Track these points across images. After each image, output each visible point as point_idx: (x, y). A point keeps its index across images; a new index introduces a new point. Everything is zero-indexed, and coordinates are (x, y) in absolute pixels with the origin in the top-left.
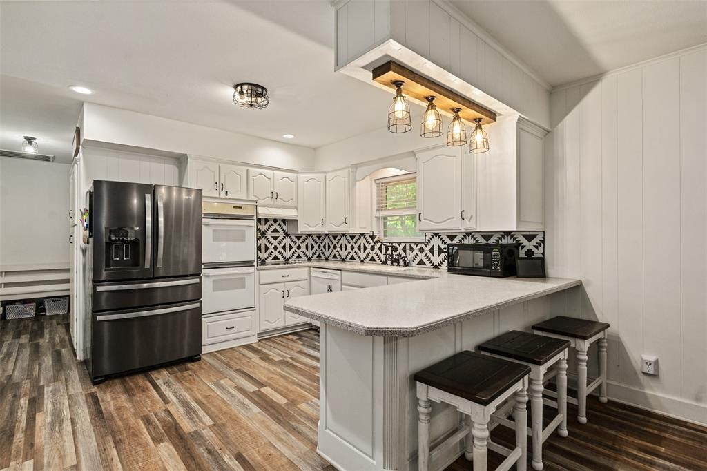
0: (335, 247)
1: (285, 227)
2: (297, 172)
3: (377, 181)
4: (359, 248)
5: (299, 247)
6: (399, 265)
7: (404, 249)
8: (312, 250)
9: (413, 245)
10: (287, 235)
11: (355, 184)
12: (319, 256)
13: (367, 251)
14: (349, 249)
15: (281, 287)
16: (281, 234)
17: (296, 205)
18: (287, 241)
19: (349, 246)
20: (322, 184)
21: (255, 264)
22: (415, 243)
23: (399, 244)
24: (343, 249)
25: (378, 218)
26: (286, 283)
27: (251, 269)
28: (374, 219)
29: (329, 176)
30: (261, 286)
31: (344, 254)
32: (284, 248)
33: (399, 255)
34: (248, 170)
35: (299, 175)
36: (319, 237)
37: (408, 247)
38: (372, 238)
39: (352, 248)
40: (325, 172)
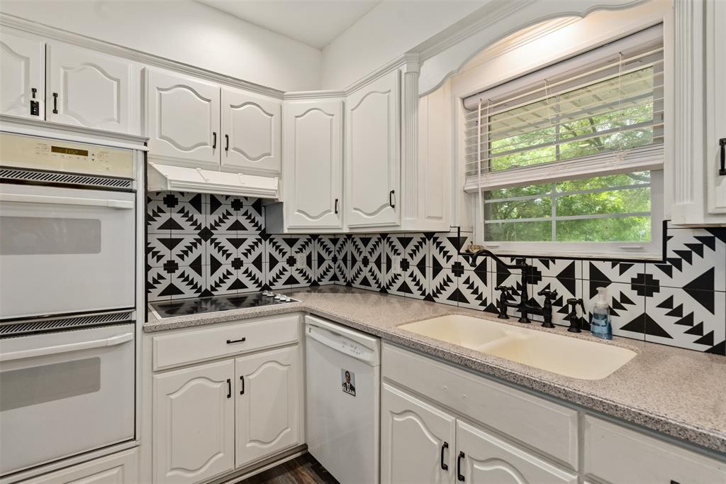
0: (366, 262)
1: (260, 220)
2: (279, 94)
3: (469, 103)
4: (422, 266)
5: (292, 261)
6: (548, 323)
7: (567, 277)
8: (319, 265)
9: (605, 268)
10: (265, 235)
11: (416, 106)
12: (335, 278)
13: (442, 276)
14: (396, 268)
15: (224, 370)
16: (251, 235)
17: (277, 168)
18: (265, 249)
19: (397, 261)
20: (337, 119)
21: (138, 315)
22: (614, 262)
23: (546, 261)
24: (384, 266)
25: (471, 194)
26: (239, 360)
27: (121, 334)
28: (461, 196)
29: (351, 101)
30: (158, 376)
31: (384, 278)
32: (258, 263)
33: (549, 295)
34: (143, 72)
35: (285, 101)
36: (334, 241)
37: (582, 272)
38: (457, 242)
39: (405, 265)
40: (343, 94)
